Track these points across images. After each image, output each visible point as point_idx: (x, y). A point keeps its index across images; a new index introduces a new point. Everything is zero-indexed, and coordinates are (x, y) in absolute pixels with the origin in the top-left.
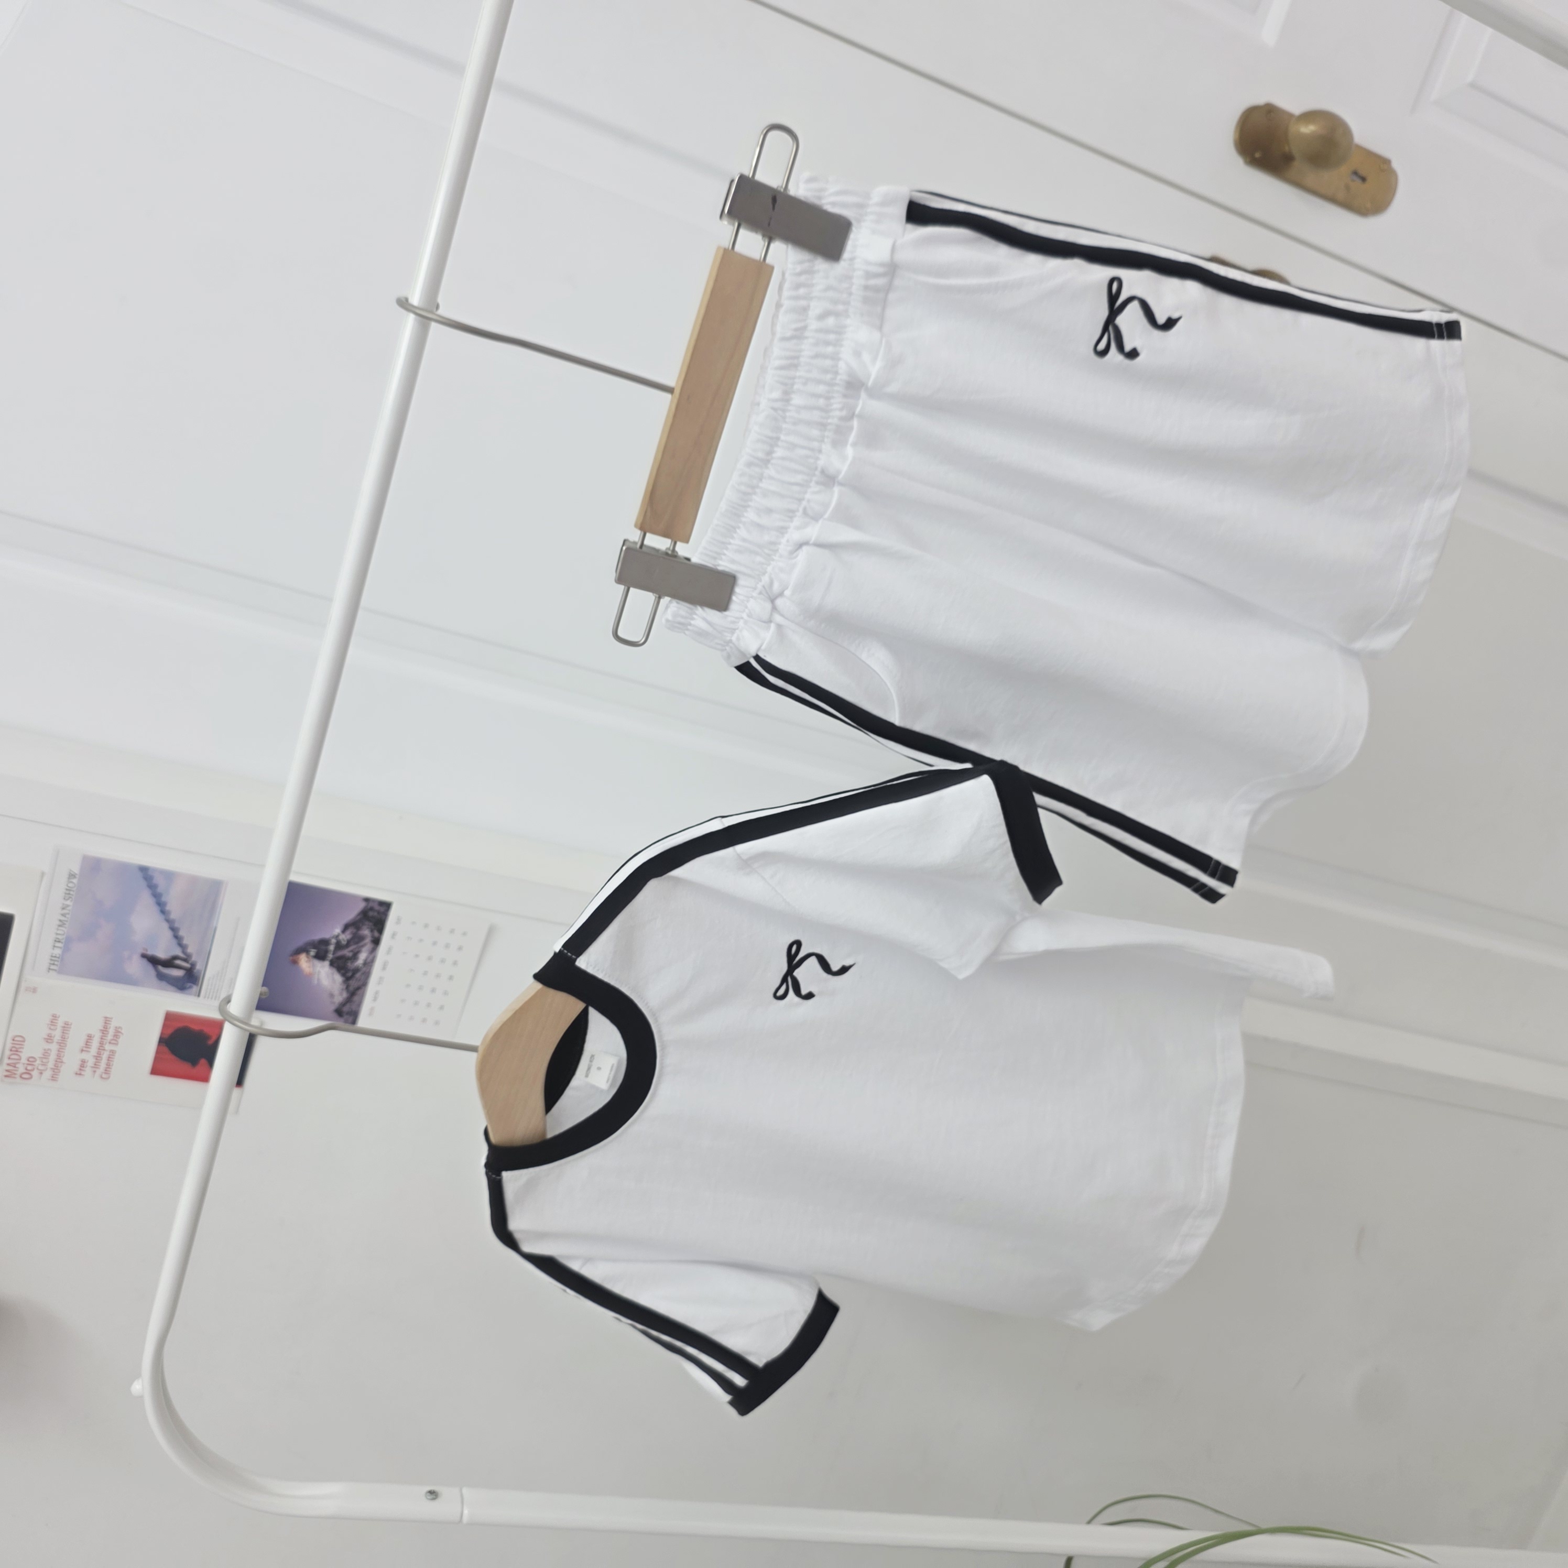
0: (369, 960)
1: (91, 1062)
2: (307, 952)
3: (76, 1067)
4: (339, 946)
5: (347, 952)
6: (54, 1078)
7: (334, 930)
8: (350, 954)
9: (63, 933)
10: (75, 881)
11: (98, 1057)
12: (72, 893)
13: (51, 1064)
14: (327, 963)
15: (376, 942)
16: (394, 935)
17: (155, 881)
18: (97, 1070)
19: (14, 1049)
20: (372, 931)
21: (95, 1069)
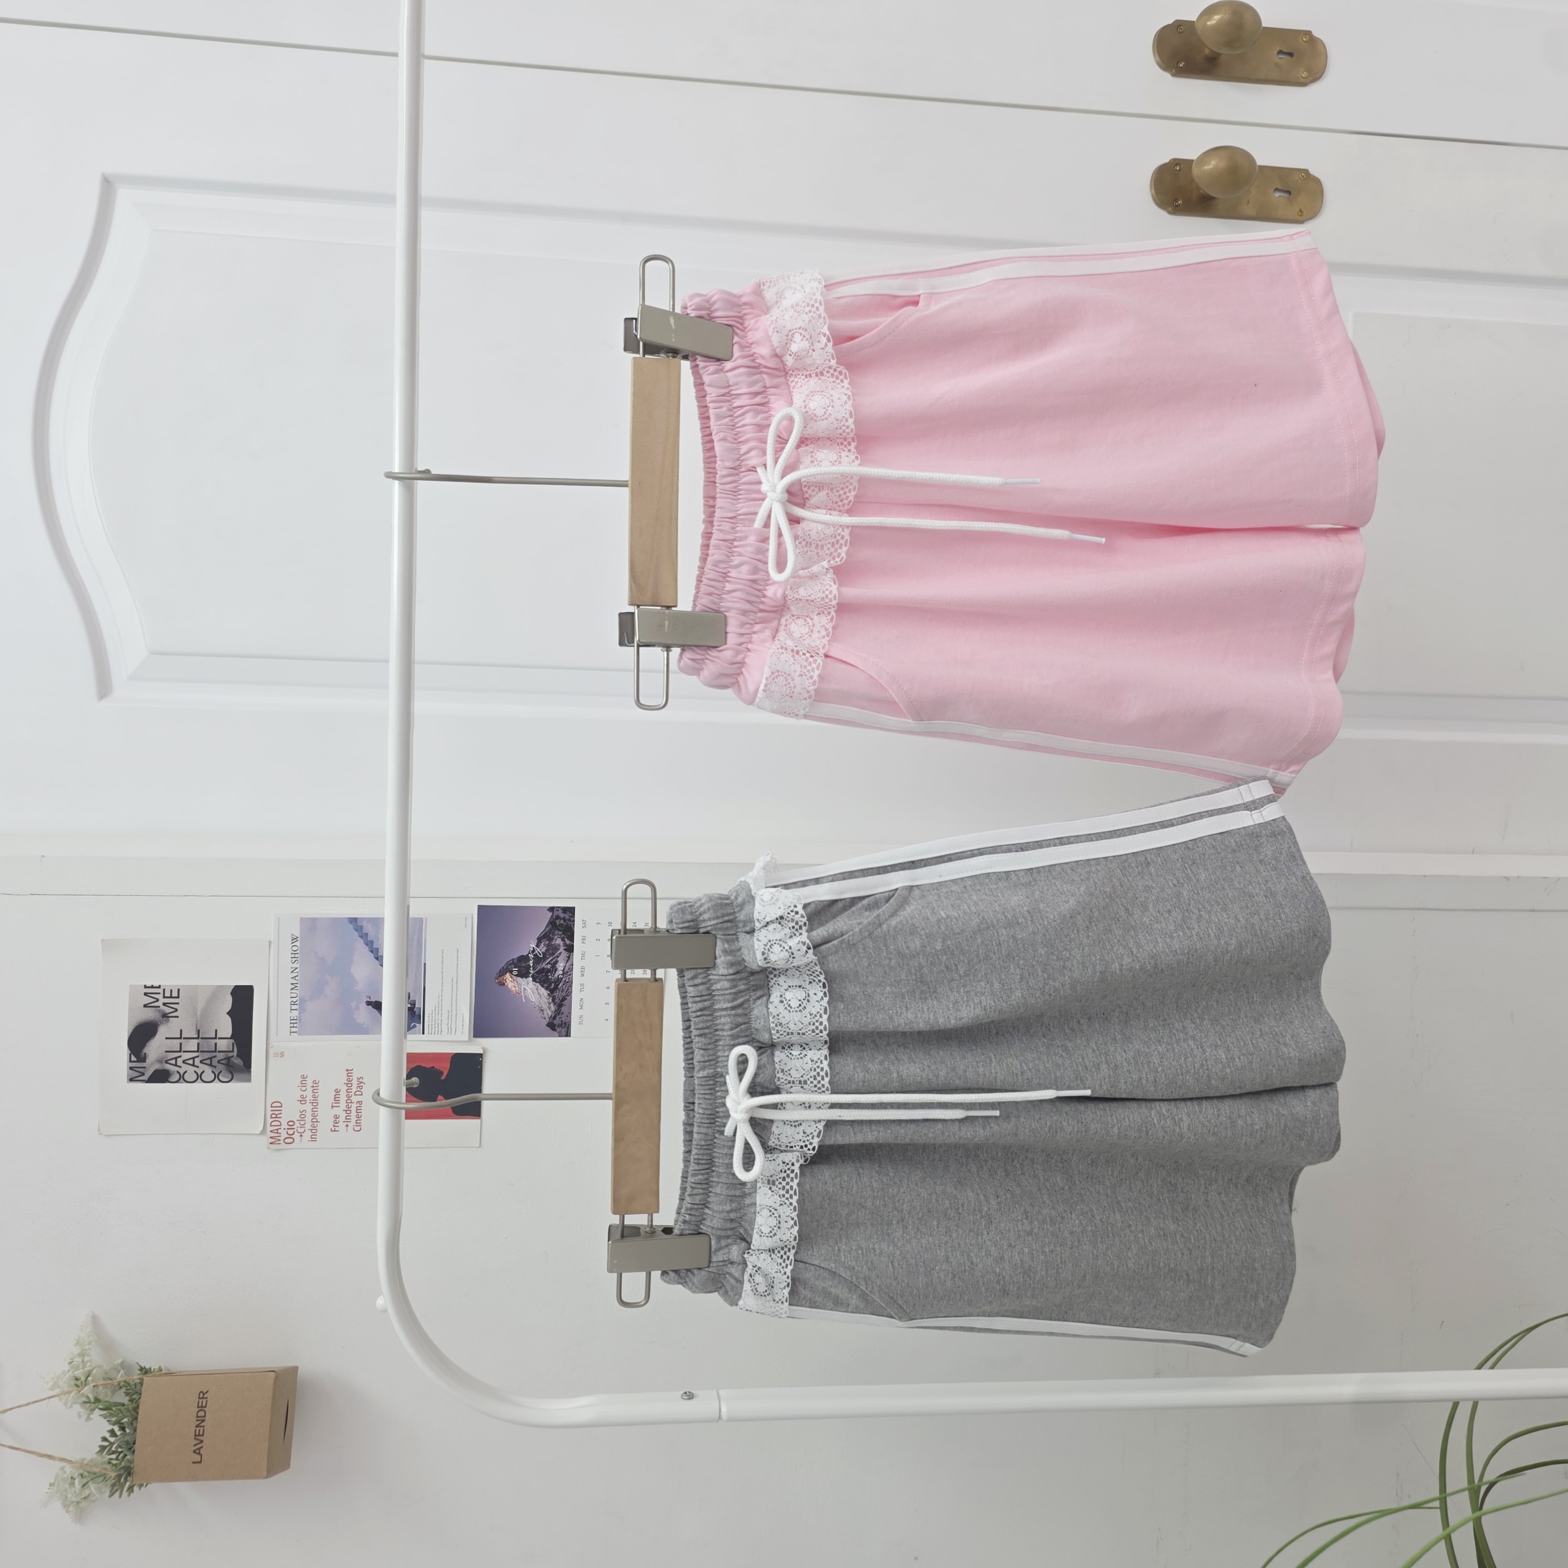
0: (566, 969)
1: (342, 1118)
2: (511, 972)
3: (332, 1127)
4: (537, 959)
5: (544, 965)
6: (313, 1139)
7: (528, 945)
8: (549, 966)
9: (295, 995)
10: (297, 943)
11: (348, 1111)
12: (296, 956)
13: (308, 1125)
14: (531, 979)
15: (570, 949)
16: (584, 939)
17: (364, 932)
18: (349, 1124)
19: (274, 1116)
20: (563, 940)
21: (346, 1124)
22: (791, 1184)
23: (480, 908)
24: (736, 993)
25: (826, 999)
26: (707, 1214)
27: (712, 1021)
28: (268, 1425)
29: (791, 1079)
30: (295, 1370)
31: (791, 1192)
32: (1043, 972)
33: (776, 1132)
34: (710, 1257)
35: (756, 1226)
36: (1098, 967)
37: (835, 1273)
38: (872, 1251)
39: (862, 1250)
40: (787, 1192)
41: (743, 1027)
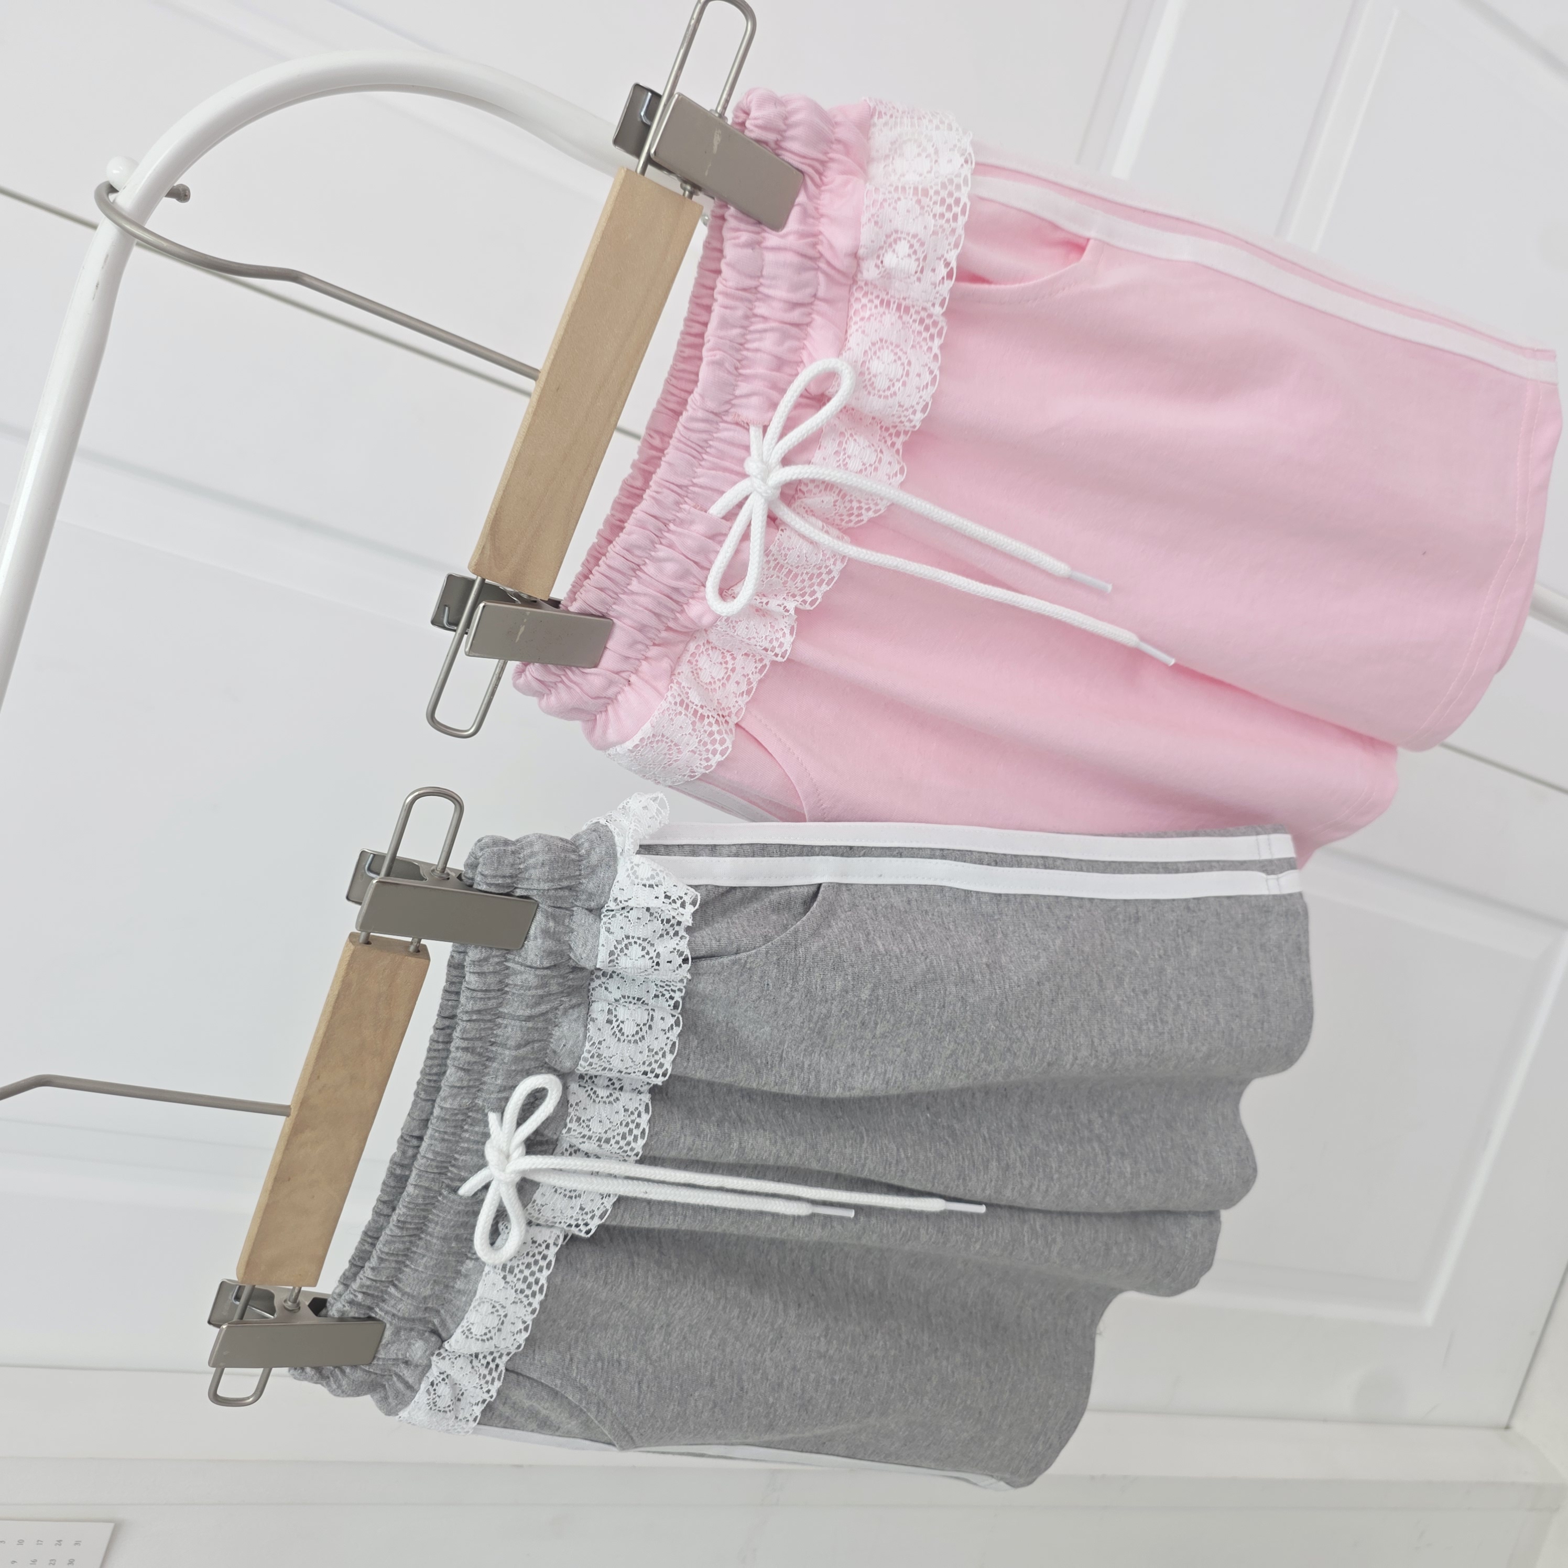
22: (538, 1275)
24: (542, 997)
25: (677, 1030)
26: (390, 1294)
27: (492, 1029)
29: (588, 1134)
31: (536, 1288)
32: (981, 1051)
33: (539, 1202)
34: (377, 1351)
35: (464, 1323)
36: (1048, 1056)
37: (557, 1393)
38: (616, 1364)
39: (603, 1363)
40: (529, 1286)
41: (536, 1045)
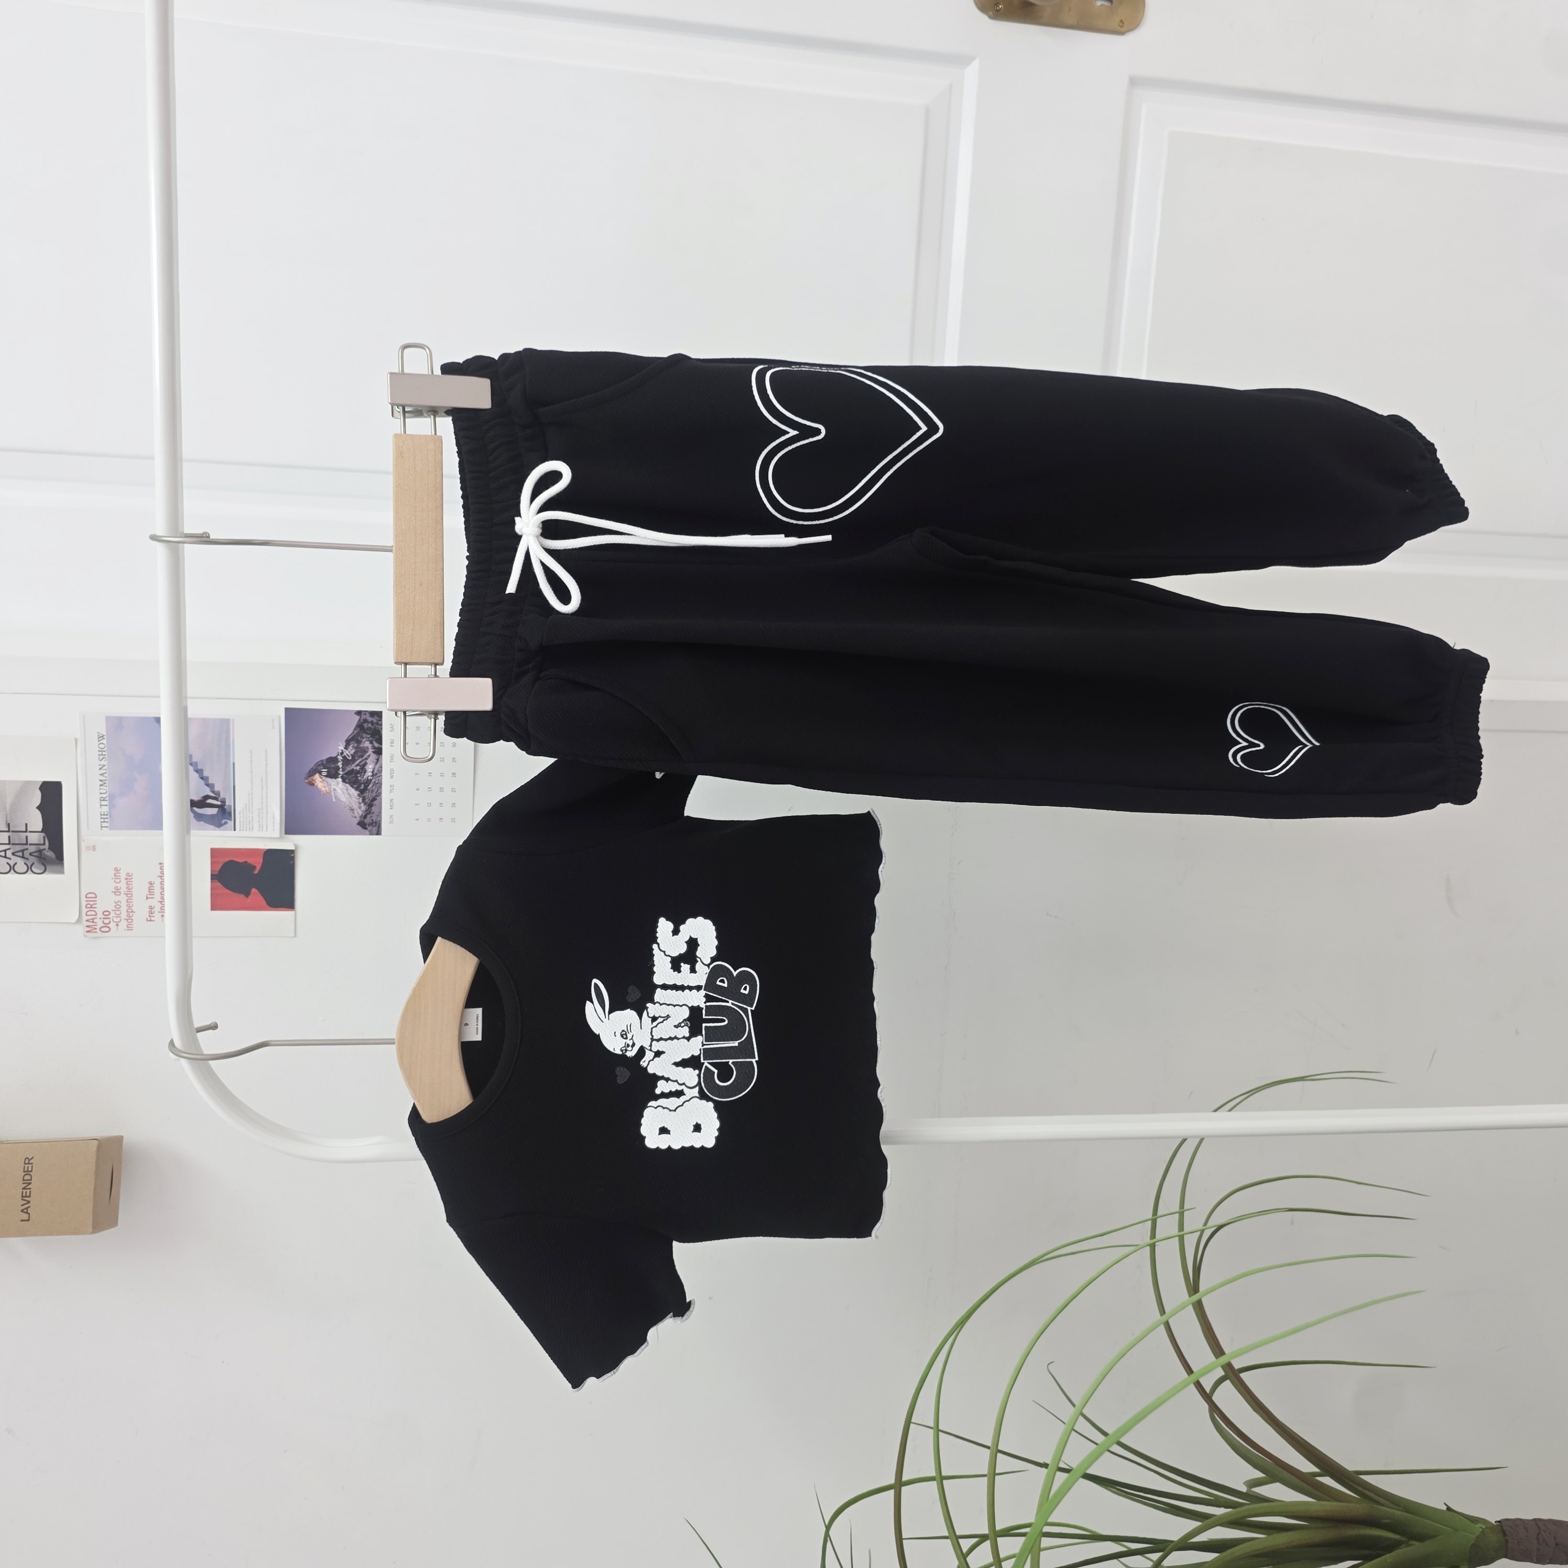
0: (376, 771)
1: (157, 909)
2: (320, 773)
4: (346, 761)
5: (353, 767)
6: (129, 928)
7: (337, 747)
8: (358, 768)
9: (105, 791)
10: (104, 741)
11: (162, 902)
12: (104, 753)
13: (124, 915)
14: (340, 780)
15: (379, 752)
16: (392, 743)
19: (89, 906)
20: (371, 742)
21: (162, 914)
23: (288, 711)
28: (93, 1188)
30: (119, 1139)
